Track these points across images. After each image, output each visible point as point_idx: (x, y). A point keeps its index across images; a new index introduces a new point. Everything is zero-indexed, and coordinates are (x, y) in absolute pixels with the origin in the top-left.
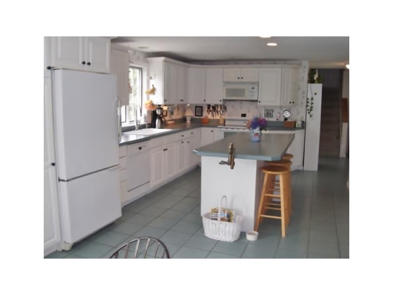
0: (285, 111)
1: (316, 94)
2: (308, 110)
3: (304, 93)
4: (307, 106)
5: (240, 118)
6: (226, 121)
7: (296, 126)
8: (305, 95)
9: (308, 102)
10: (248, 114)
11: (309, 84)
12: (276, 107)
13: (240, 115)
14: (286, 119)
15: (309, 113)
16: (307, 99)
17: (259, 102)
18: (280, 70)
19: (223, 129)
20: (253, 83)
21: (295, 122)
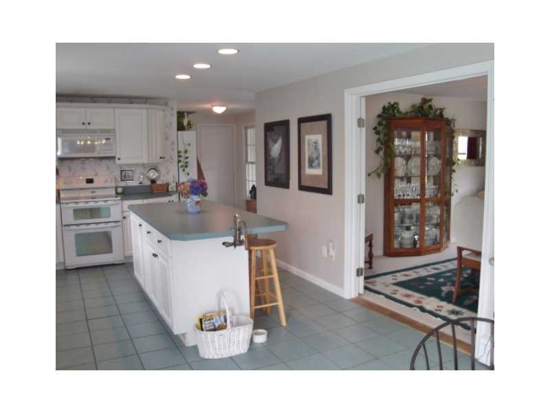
0: (149, 170)
1: (189, 145)
2: (182, 166)
3: (173, 143)
4: (179, 161)
5: (84, 185)
6: (61, 192)
7: (170, 189)
8: (176, 147)
9: (179, 156)
10: (95, 179)
11: (179, 132)
12: (137, 165)
13: (85, 181)
14: (153, 181)
15: (184, 170)
16: (179, 152)
17: (119, 159)
18: (145, 111)
19: (71, 205)
20: (108, 131)
21: (167, 185)
